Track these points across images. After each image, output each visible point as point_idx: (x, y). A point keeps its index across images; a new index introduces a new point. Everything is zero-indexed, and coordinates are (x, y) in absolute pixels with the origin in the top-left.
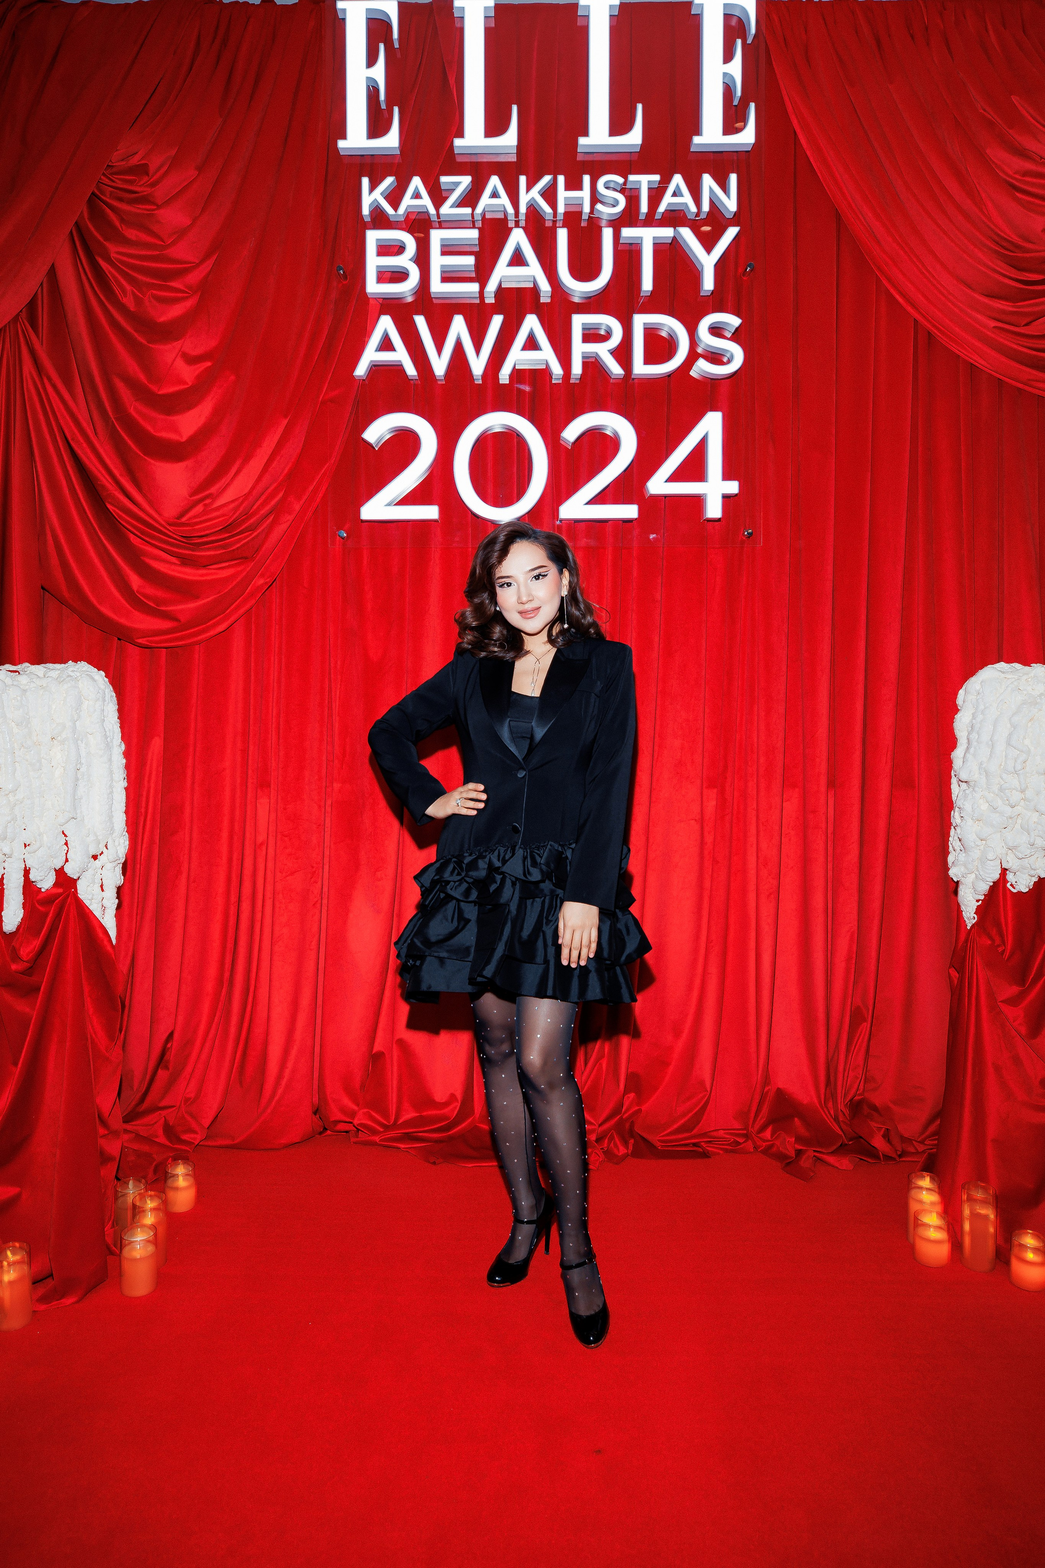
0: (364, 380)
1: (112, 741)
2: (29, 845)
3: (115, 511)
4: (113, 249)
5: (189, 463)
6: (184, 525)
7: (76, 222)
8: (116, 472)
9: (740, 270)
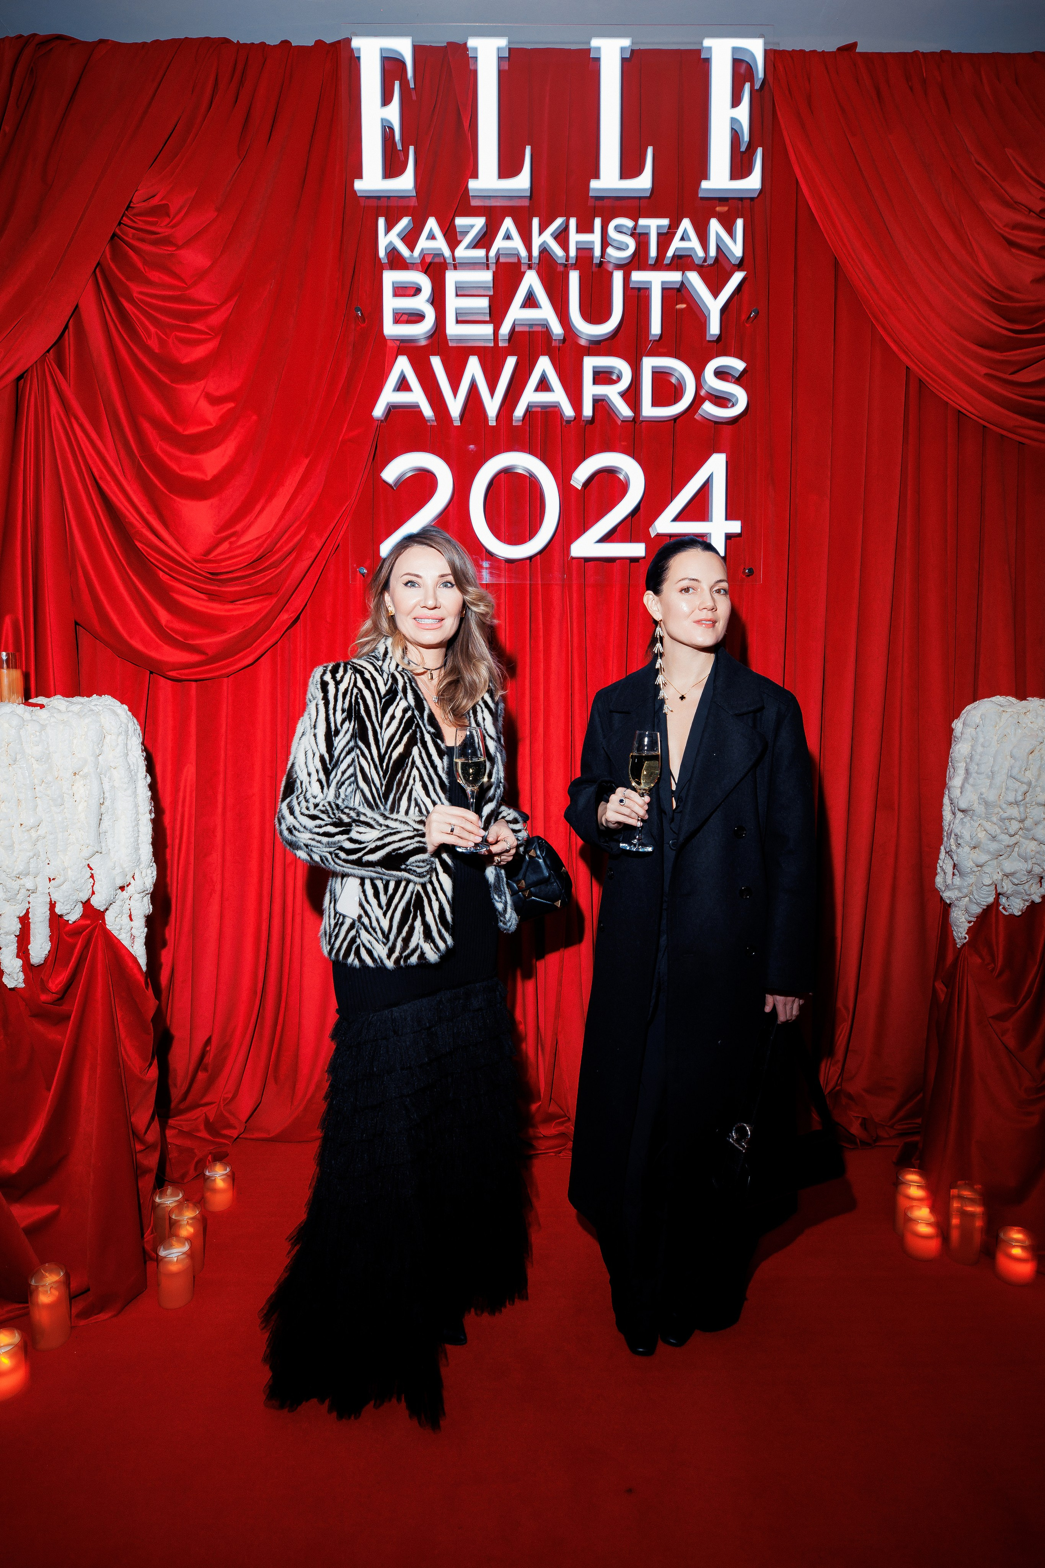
0: (382, 421)
1: (136, 774)
2: (54, 879)
3: (144, 549)
4: (136, 289)
5: (214, 501)
6: (210, 561)
7: (98, 264)
8: (143, 510)
9: (744, 317)
